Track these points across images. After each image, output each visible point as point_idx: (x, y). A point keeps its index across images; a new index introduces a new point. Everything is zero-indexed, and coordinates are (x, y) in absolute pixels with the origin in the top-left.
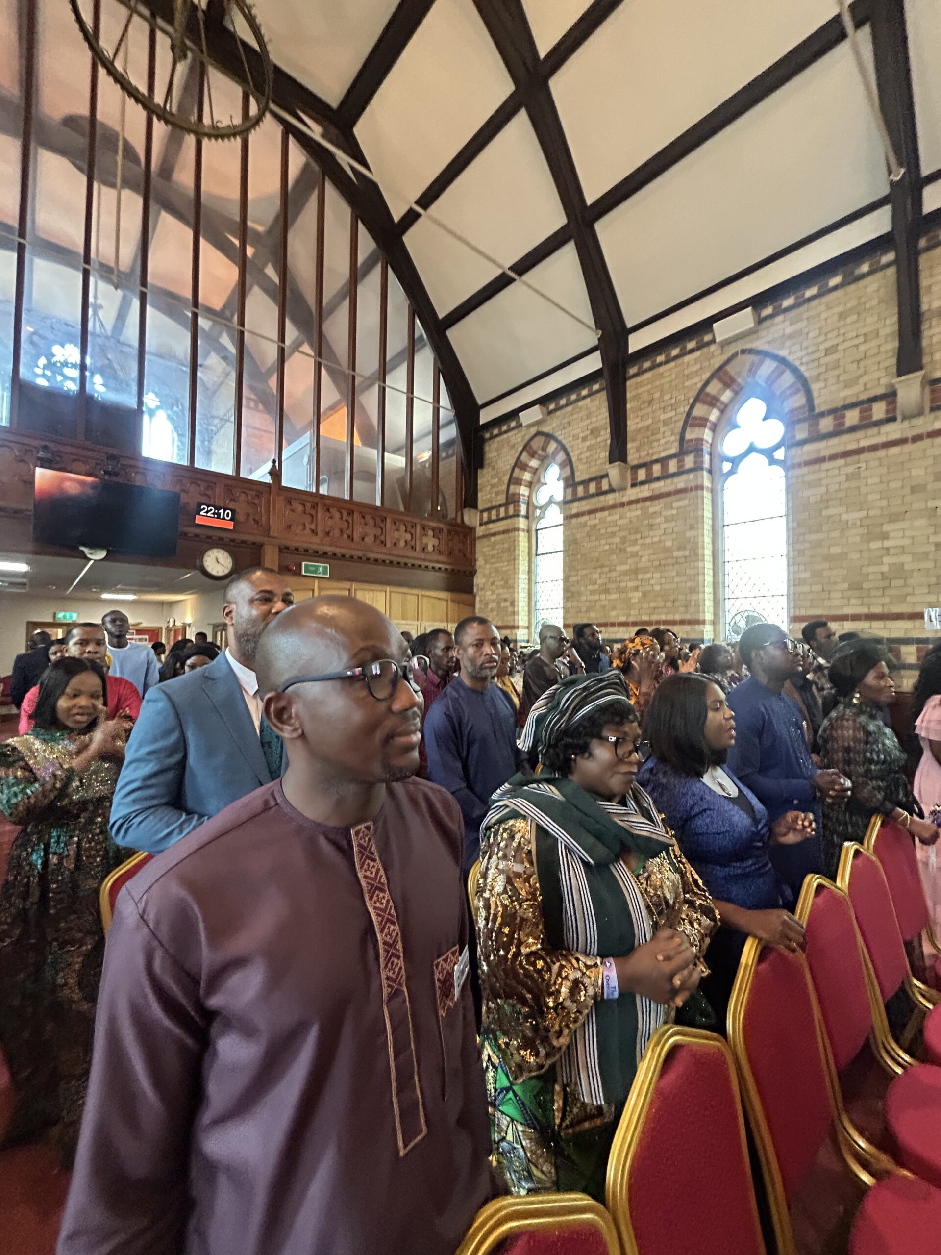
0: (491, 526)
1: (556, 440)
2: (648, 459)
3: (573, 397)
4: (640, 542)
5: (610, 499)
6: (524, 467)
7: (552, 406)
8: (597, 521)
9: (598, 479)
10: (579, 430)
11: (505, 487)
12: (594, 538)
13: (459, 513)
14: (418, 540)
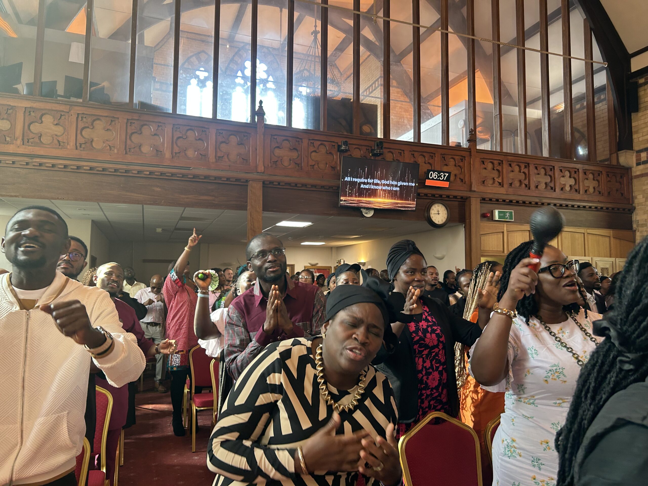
13: (614, 155)
14: (581, 184)
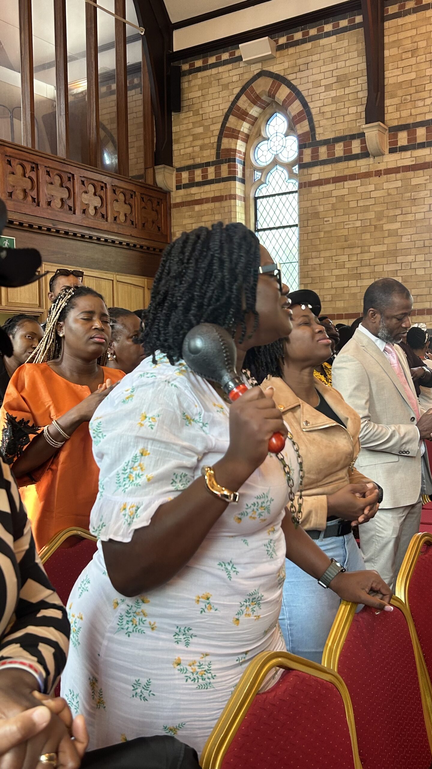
0: (194, 190)
1: (289, 85)
2: (410, 121)
3: (313, 32)
4: (399, 218)
5: (363, 165)
6: (243, 115)
7: (283, 40)
8: (345, 192)
9: (347, 139)
10: (321, 76)
11: (214, 139)
12: (341, 212)
13: (150, 171)
14: (109, 207)
